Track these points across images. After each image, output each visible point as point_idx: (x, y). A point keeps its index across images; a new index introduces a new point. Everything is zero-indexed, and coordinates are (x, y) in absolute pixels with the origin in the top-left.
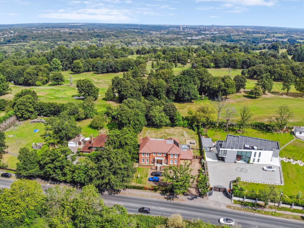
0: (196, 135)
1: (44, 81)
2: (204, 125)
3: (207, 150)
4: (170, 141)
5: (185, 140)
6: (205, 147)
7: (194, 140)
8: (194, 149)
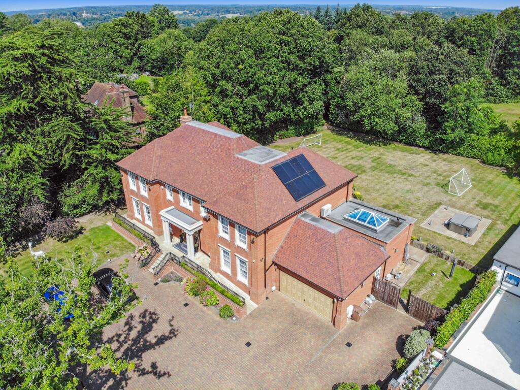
3: (517, 286)
4: (266, 152)
5: (439, 204)
6: (507, 266)
7: (485, 217)
8: (443, 254)
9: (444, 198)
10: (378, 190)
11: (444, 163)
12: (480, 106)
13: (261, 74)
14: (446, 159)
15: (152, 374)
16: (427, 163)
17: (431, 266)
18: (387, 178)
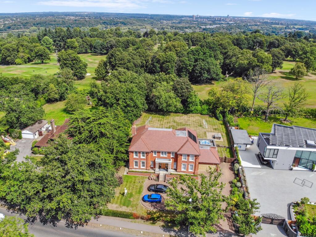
0: (221, 126)
1: (26, 59)
2: (232, 112)
3: (241, 148)
4: (181, 132)
6: (238, 144)
7: (218, 133)
9: (205, 130)
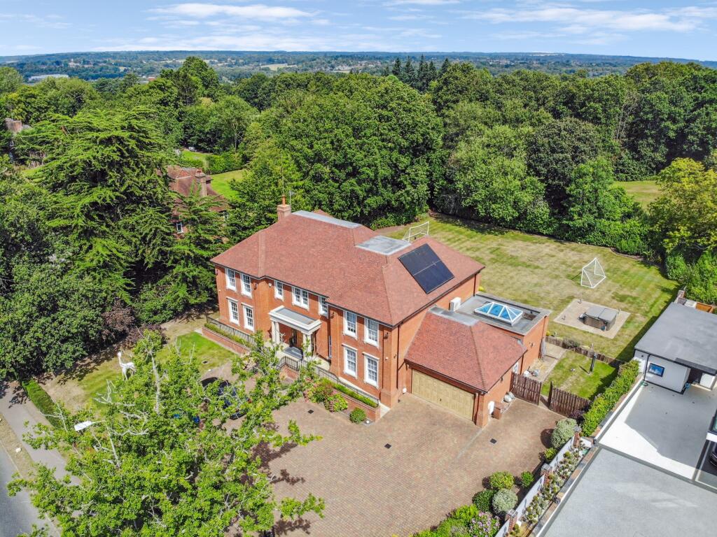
3: (662, 376)
4: (388, 243)
5: (572, 298)
6: (650, 355)
7: (623, 310)
8: (581, 349)
9: (576, 291)
10: (502, 284)
11: (573, 252)
12: (610, 187)
13: (360, 155)
14: (575, 248)
15: (285, 481)
16: (553, 253)
17: (570, 362)
18: (511, 271)
